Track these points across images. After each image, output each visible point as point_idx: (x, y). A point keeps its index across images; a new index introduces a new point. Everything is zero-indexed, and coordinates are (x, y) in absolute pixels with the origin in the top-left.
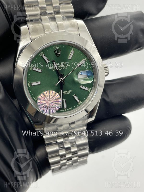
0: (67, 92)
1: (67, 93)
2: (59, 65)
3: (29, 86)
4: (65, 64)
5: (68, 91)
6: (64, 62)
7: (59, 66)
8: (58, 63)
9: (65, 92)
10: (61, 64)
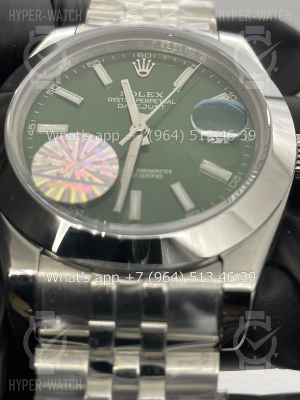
0: (151, 171)
1: (153, 176)
2: (140, 98)
3: (31, 132)
4: (161, 97)
5: (157, 171)
6: (158, 93)
7: (141, 100)
8: (140, 93)
9: (144, 170)
10: (147, 95)
